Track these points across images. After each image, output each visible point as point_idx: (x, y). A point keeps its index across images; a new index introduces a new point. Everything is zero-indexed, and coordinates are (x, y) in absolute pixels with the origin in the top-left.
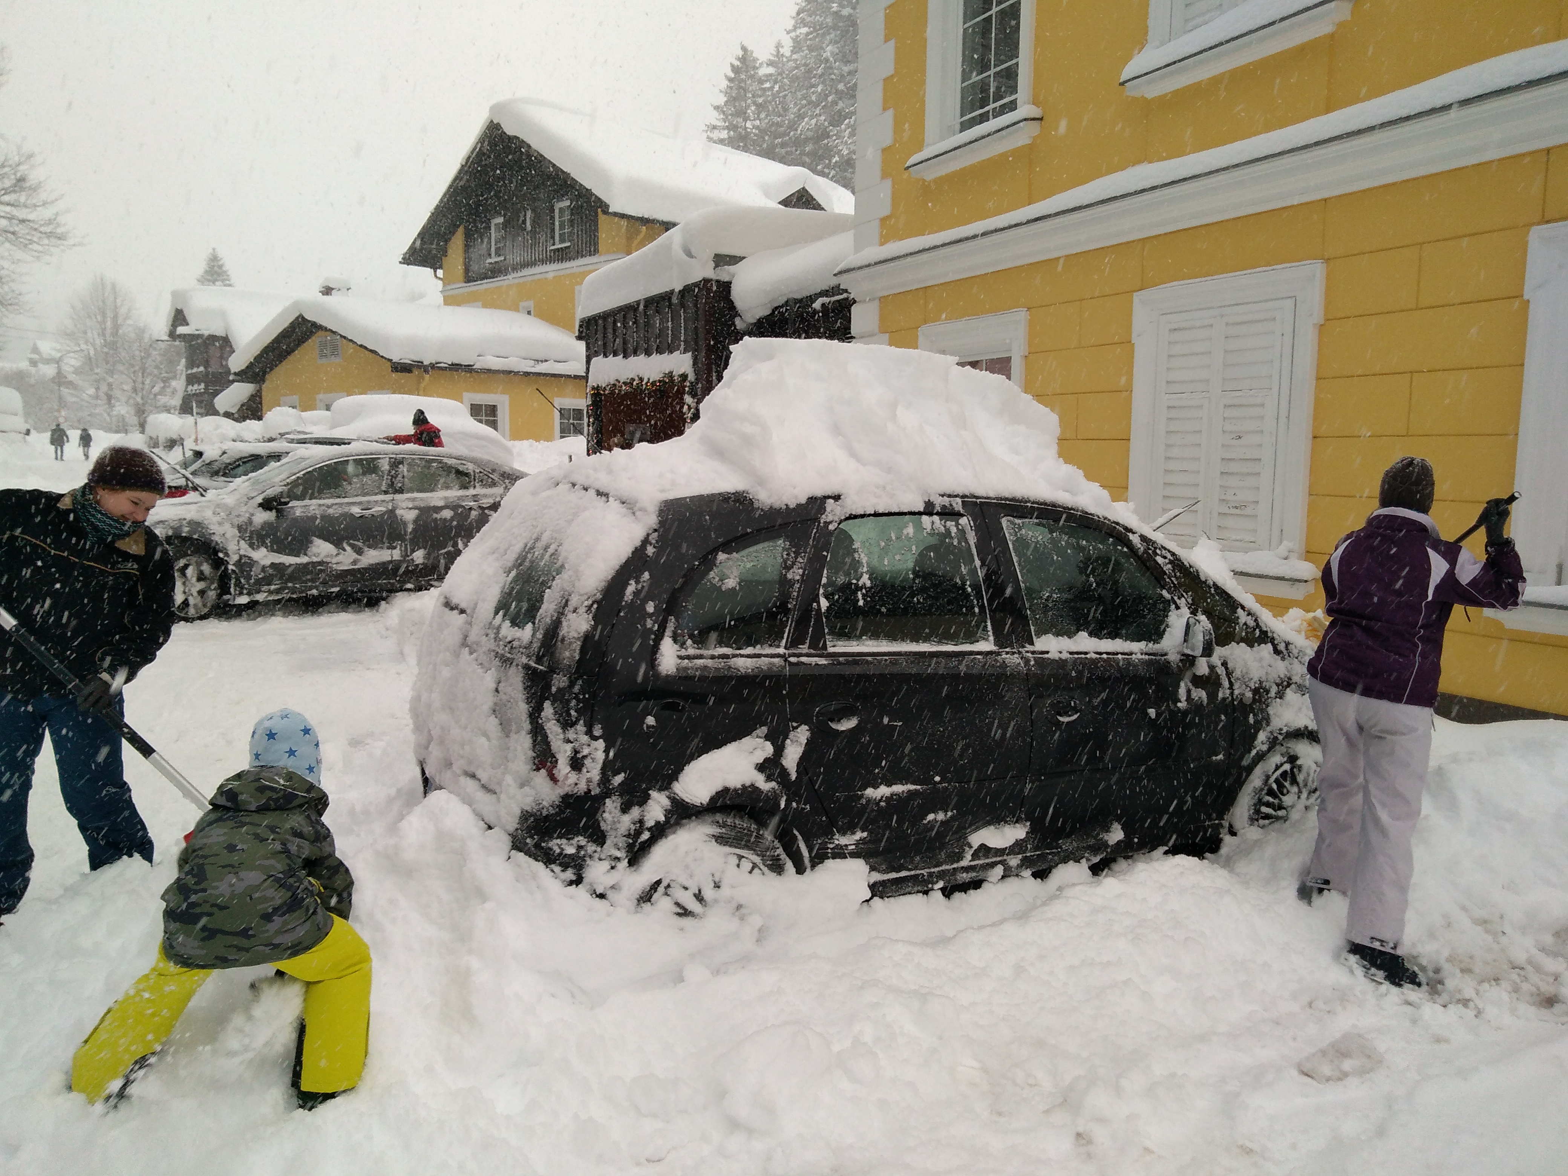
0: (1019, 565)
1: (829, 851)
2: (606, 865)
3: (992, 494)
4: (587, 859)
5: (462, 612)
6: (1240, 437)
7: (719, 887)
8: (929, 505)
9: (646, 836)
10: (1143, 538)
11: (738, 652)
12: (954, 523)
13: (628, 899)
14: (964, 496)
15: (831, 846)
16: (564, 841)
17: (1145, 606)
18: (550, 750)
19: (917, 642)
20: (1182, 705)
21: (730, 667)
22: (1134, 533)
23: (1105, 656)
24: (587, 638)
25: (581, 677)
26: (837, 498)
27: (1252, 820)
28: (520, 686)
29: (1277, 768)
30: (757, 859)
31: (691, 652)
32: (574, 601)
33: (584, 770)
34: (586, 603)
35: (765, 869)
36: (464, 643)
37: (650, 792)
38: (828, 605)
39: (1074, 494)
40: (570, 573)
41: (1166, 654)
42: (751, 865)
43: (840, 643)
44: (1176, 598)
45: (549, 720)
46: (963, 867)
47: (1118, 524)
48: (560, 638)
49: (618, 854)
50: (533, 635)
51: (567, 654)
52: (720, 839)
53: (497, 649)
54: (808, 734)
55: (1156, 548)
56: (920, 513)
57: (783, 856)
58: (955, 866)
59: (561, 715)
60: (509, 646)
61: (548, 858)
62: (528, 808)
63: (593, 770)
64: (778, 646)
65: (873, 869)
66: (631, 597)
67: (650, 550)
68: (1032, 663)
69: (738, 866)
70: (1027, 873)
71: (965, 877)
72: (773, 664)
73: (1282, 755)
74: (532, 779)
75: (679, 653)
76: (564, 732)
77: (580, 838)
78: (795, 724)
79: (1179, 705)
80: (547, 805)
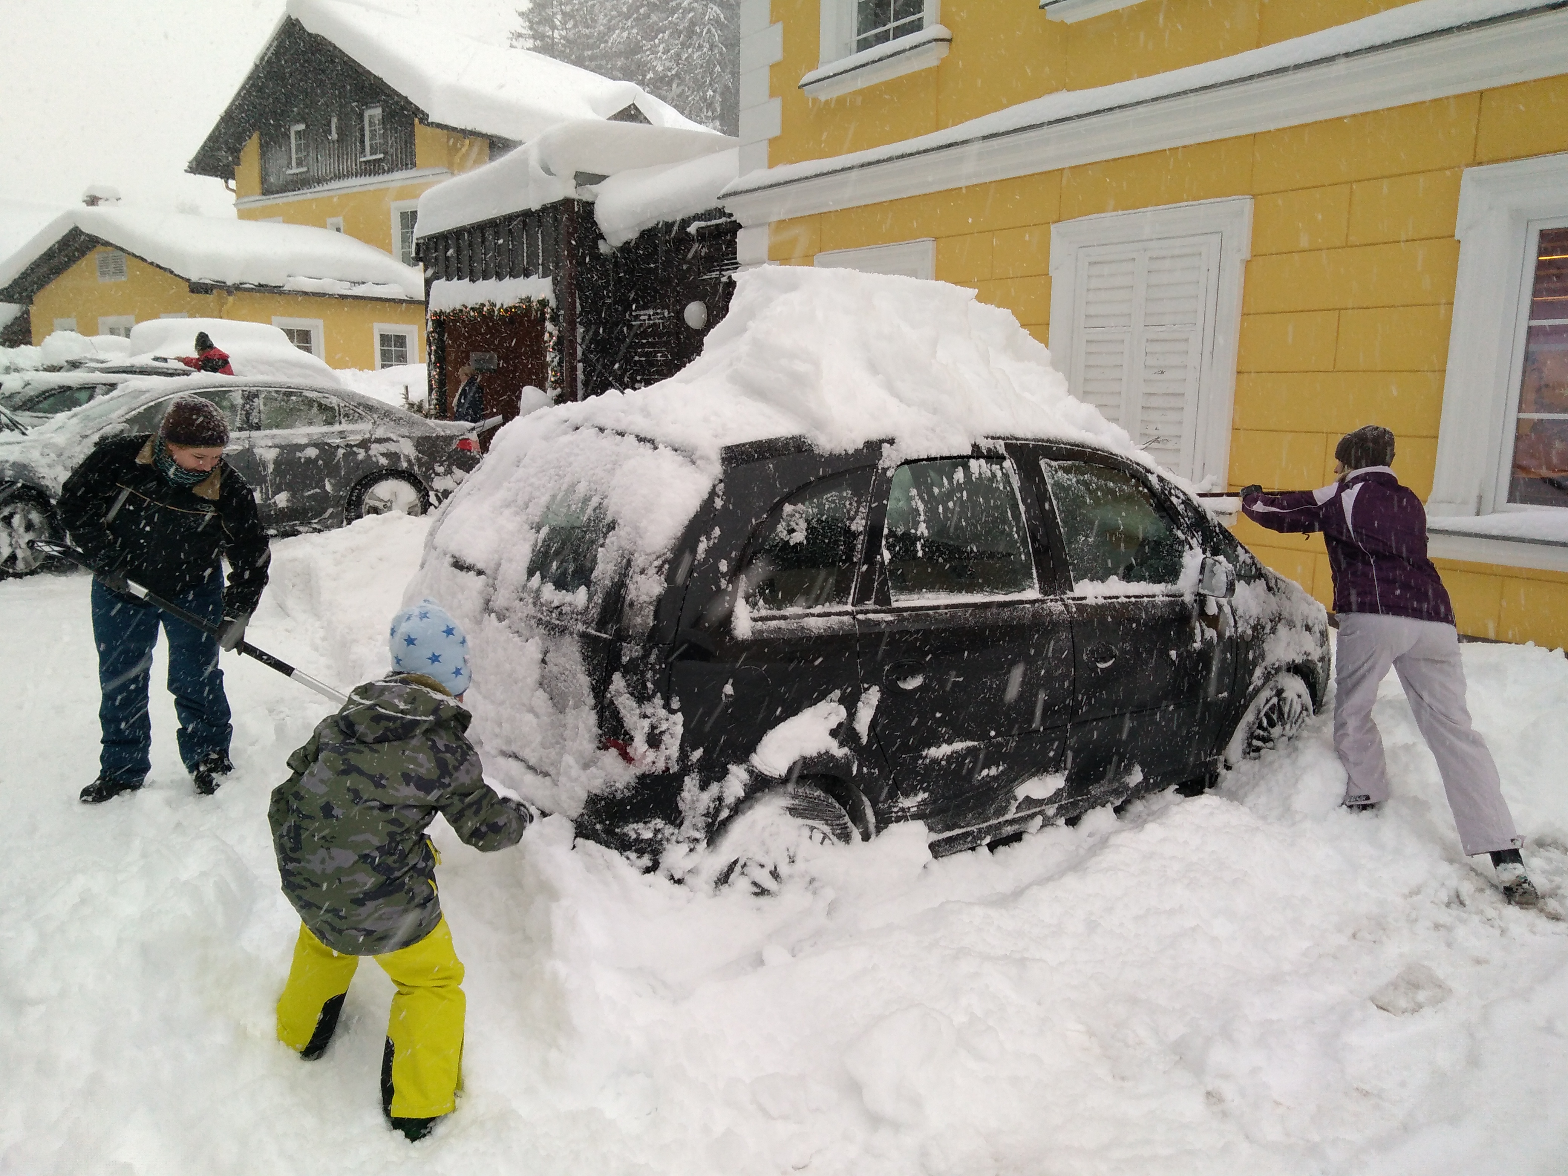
0: (1058, 509)
1: (893, 814)
2: (685, 847)
3: (1029, 436)
4: (664, 842)
5: (480, 573)
6: (1163, 372)
7: (793, 862)
8: (976, 447)
9: (725, 814)
10: (1161, 479)
11: (808, 611)
12: (998, 467)
13: (706, 883)
14: (1003, 439)
15: (895, 810)
16: (641, 825)
17: (1164, 548)
18: (623, 726)
19: (972, 593)
20: (1197, 645)
21: (803, 628)
22: (1152, 473)
23: (1133, 600)
24: (660, 603)
25: (657, 645)
26: (891, 442)
27: (1246, 753)
28: (578, 657)
29: (1268, 701)
30: (827, 829)
31: (764, 613)
32: (639, 561)
33: (663, 747)
34: (656, 563)
35: (834, 839)
36: (487, 607)
37: (729, 766)
38: (890, 557)
39: (1096, 434)
40: (628, 529)
41: (1182, 595)
42: (822, 835)
43: (902, 597)
44: (1189, 538)
45: (619, 693)
46: (1007, 821)
47: (1138, 464)
48: (627, 602)
49: (698, 835)
50: (590, 599)
51: (639, 620)
52: (793, 811)
53: (539, 615)
54: (879, 695)
55: (1170, 489)
56: (968, 457)
57: (850, 824)
58: (1001, 819)
59: (635, 688)
60: (556, 612)
61: (624, 845)
62: (598, 792)
63: (672, 747)
64: (846, 603)
65: (931, 829)
66: (703, 556)
67: (719, 503)
68: (1074, 610)
69: (811, 837)
70: (1061, 821)
71: (1009, 830)
72: (841, 622)
73: (1272, 689)
74: (598, 759)
75: (752, 615)
76: (640, 706)
77: (658, 821)
78: (866, 686)
79: (1195, 645)
80: (621, 787)
